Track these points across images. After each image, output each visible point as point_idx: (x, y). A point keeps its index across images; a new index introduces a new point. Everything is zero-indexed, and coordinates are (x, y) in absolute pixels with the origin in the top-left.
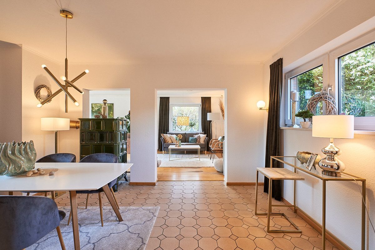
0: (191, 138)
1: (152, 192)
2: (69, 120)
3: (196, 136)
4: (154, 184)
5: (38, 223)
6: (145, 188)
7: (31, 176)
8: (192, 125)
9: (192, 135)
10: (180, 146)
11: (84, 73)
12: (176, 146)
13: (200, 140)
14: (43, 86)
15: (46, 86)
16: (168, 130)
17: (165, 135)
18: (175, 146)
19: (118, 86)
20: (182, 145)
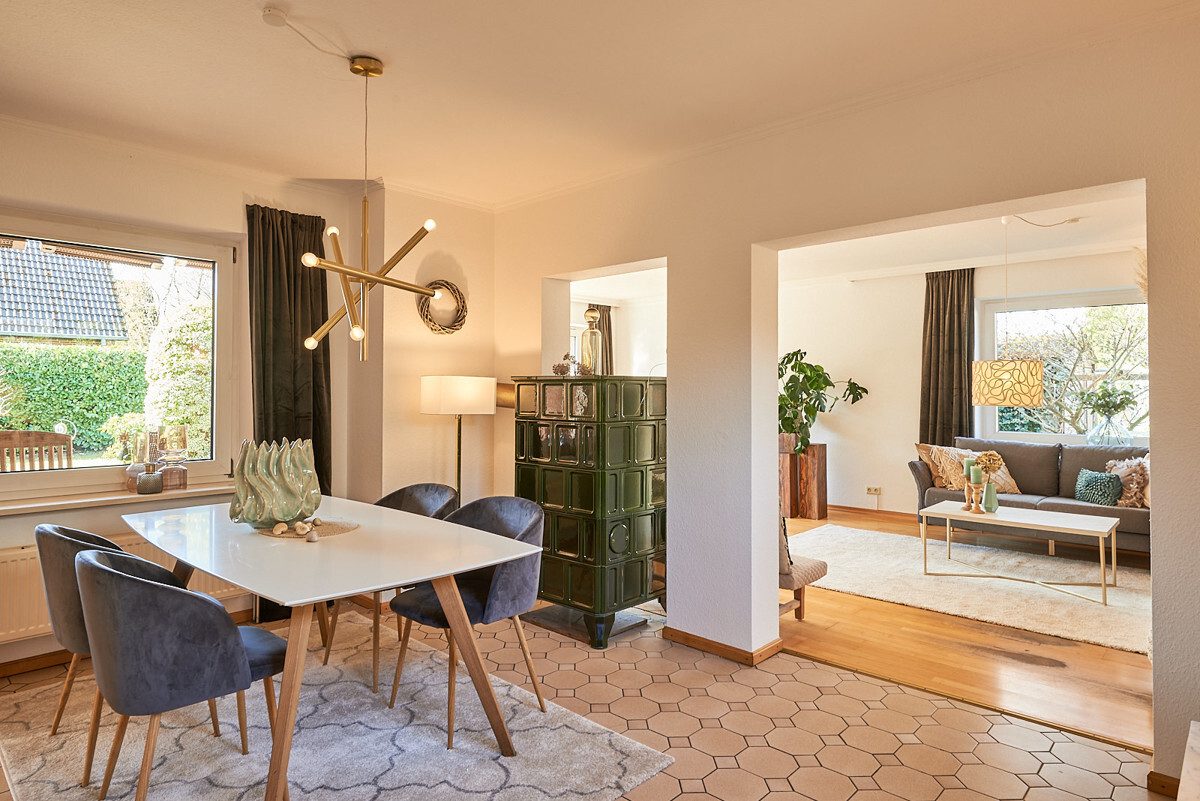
0: (1085, 475)
1: (715, 689)
2: (493, 381)
3: (1121, 468)
4: (745, 660)
5: (171, 660)
6: (705, 663)
7: (278, 536)
8: (1109, 405)
9: (1098, 458)
10: (989, 510)
11: (423, 233)
12: (969, 508)
13: (1142, 489)
14: (436, 285)
15: (446, 282)
16: (966, 429)
17: (935, 448)
18: (964, 505)
19: (628, 253)
20: (1002, 503)
